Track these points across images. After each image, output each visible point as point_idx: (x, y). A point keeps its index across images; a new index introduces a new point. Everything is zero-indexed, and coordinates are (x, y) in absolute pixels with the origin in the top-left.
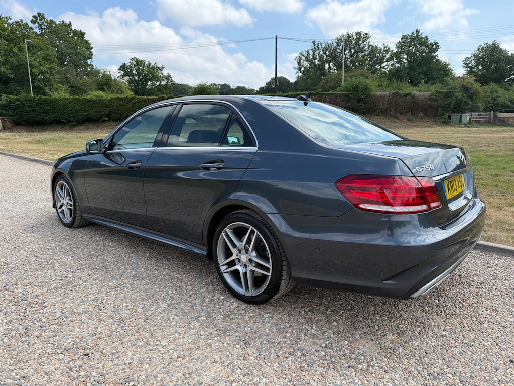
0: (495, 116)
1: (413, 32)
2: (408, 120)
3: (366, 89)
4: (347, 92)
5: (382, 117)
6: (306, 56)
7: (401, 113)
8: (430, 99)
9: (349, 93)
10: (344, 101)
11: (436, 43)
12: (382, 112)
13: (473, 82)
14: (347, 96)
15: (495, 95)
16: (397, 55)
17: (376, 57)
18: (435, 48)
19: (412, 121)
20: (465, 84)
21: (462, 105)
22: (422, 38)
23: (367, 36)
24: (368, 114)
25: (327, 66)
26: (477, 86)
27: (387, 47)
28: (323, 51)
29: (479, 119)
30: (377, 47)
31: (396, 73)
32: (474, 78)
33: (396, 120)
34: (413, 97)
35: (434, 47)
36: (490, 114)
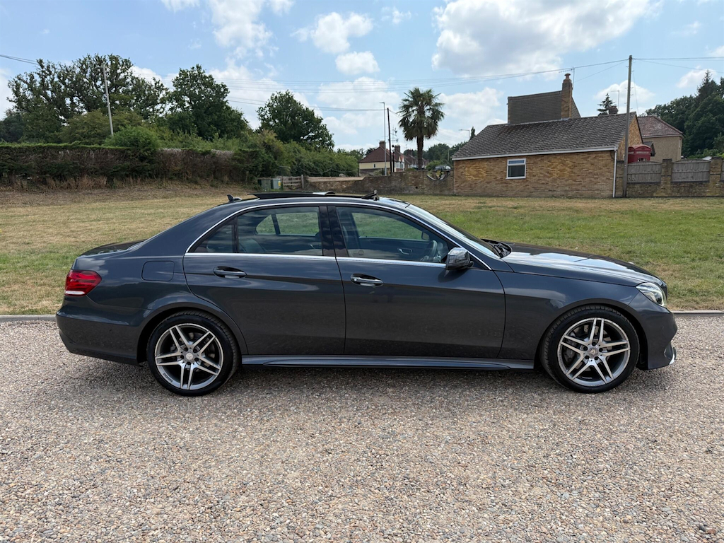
0: (306, 181)
1: (193, 68)
2: (212, 186)
3: (149, 143)
4: (122, 146)
5: (177, 183)
6: (29, 81)
7: (201, 177)
8: (234, 159)
9: (126, 148)
10: (119, 159)
11: (224, 86)
12: (176, 175)
13: (275, 139)
14: (122, 152)
15: (298, 156)
16: (176, 97)
17: (145, 95)
18: (224, 92)
19: (217, 187)
20: (266, 141)
21: (270, 167)
22: (205, 77)
23: (127, 64)
24: (157, 177)
25: (68, 101)
26: (279, 144)
27: (158, 83)
28: (59, 77)
29: (290, 185)
30: (143, 81)
31: (178, 121)
32: (275, 135)
33: (197, 187)
34: (214, 156)
35: (222, 90)
36: (300, 179)
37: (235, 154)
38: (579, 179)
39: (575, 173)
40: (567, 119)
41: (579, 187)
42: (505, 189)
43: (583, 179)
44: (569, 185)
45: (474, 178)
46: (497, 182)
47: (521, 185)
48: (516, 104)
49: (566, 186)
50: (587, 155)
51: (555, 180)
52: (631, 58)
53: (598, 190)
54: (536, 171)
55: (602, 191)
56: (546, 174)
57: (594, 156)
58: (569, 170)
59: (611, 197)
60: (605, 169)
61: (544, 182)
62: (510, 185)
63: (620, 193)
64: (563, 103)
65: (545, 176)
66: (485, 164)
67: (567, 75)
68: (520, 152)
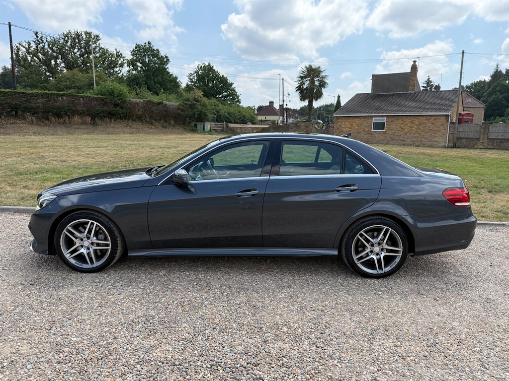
0: (227, 126)
1: (145, 43)
2: (163, 127)
3: (121, 95)
4: (102, 95)
5: (139, 123)
6: (27, 47)
7: (156, 120)
8: (178, 109)
9: (105, 97)
10: (100, 104)
11: (166, 57)
12: (138, 118)
13: (202, 96)
14: (103, 100)
15: (218, 108)
16: (132, 63)
17: (110, 61)
18: (166, 62)
19: (166, 128)
20: (196, 97)
21: (203, 116)
22: (154, 50)
23: (97, 38)
24: (125, 119)
25: (53, 62)
26: (205, 100)
27: (119, 52)
28: (49, 45)
29: (216, 128)
30: (107, 51)
31: (134, 80)
32: (202, 93)
33: (153, 127)
34: (165, 105)
35: (165, 60)
36: (223, 125)
37: (180, 105)
38: (423, 133)
39: (420, 129)
40: (413, 92)
41: (423, 139)
42: (370, 138)
43: (426, 133)
44: (416, 137)
45: (348, 129)
46: (365, 133)
47: (382, 136)
48: (378, 80)
49: (414, 138)
50: (429, 117)
51: (406, 133)
52: (463, 52)
53: (436, 142)
54: (393, 126)
55: (439, 142)
56: (400, 129)
57: (434, 118)
58: (416, 127)
59: (445, 147)
60: (441, 127)
61: (398, 134)
62: (374, 136)
63: (451, 145)
64: (411, 80)
65: (399, 130)
66: (357, 120)
67: (415, 62)
68: (383, 113)
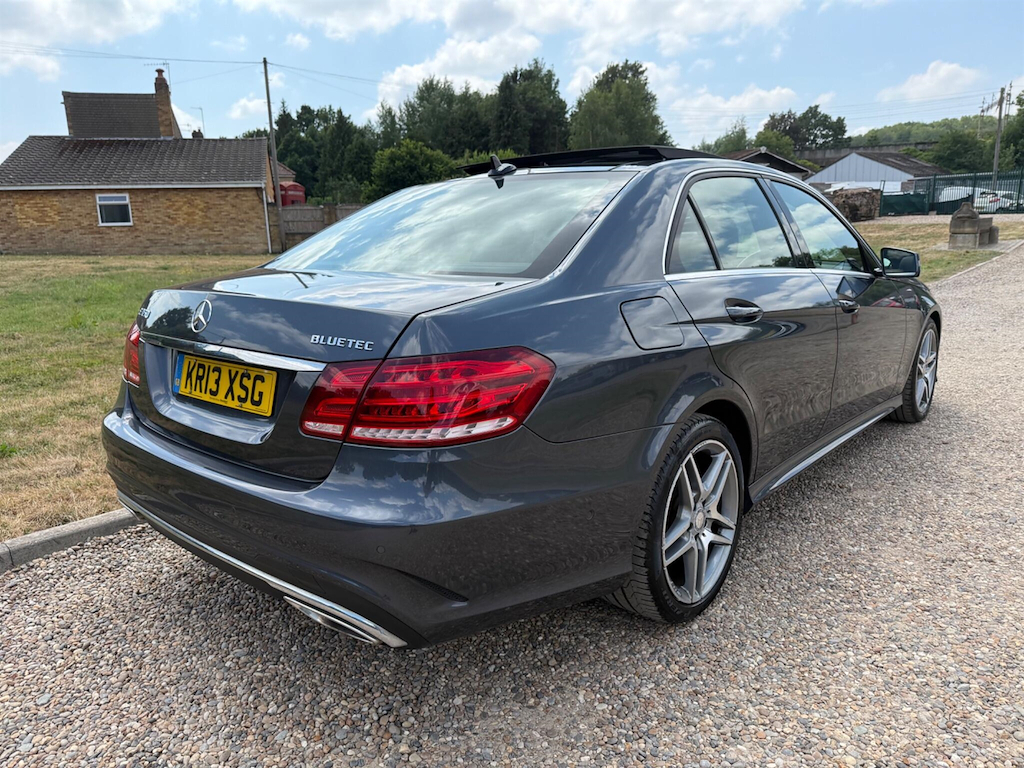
38: (218, 227)
39: (210, 218)
40: (170, 139)
41: (220, 239)
42: (99, 242)
43: (224, 227)
44: (204, 235)
45: (35, 223)
46: (83, 231)
47: (128, 235)
48: (77, 105)
49: (201, 237)
50: (224, 193)
51: (181, 229)
52: (265, 62)
53: (247, 243)
54: (148, 213)
55: (253, 244)
56: (167, 219)
57: (234, 194)
58: (200, 213)
59: (266, 252)
60: (252, 214)
61: (163, 231)
62: (106, 237)
63: (278, 247)
64: (160, 113)
65: (164, 222)
66: (55, 200)
67: (160, 72)
68: (118, 183)
